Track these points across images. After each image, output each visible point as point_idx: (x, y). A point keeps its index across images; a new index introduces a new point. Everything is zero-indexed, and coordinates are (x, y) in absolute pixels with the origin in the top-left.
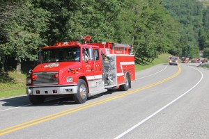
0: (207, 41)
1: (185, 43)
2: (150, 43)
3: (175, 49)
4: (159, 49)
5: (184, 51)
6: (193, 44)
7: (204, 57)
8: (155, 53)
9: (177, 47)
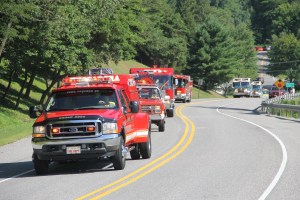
0: (283, 7)
1: (200, 16)
2: (61, 19)
3: (161, 42)
4: (97, 41)
5: (194, 49)
6: (230, 20)
7: (273, 71)
8: (82, 58)
9: (167, 33)
